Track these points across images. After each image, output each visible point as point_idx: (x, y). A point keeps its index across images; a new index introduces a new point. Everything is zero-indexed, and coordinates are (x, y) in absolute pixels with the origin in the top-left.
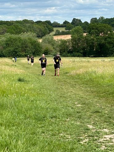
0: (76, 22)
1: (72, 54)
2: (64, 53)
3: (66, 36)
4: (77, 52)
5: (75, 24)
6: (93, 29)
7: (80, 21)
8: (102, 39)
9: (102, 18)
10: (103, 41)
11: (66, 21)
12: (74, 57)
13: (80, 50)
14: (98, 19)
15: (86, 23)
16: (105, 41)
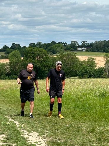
0: (15, 47)
1: (10, 77)
2: (3, 76)
3: (5, 60)
4: (15, 75)
5: (14, 48)
6: (30, 53)
7: (19, 45)
8: (38, 63)
9: (40, 43)
10: (39, 65)
11: (5, 46)
12: (12, 79)
13: (18, 73)
14: (36, 44)
15: (25, 47)
16: (41, 64)
